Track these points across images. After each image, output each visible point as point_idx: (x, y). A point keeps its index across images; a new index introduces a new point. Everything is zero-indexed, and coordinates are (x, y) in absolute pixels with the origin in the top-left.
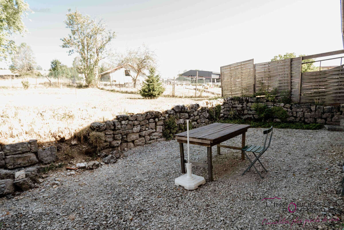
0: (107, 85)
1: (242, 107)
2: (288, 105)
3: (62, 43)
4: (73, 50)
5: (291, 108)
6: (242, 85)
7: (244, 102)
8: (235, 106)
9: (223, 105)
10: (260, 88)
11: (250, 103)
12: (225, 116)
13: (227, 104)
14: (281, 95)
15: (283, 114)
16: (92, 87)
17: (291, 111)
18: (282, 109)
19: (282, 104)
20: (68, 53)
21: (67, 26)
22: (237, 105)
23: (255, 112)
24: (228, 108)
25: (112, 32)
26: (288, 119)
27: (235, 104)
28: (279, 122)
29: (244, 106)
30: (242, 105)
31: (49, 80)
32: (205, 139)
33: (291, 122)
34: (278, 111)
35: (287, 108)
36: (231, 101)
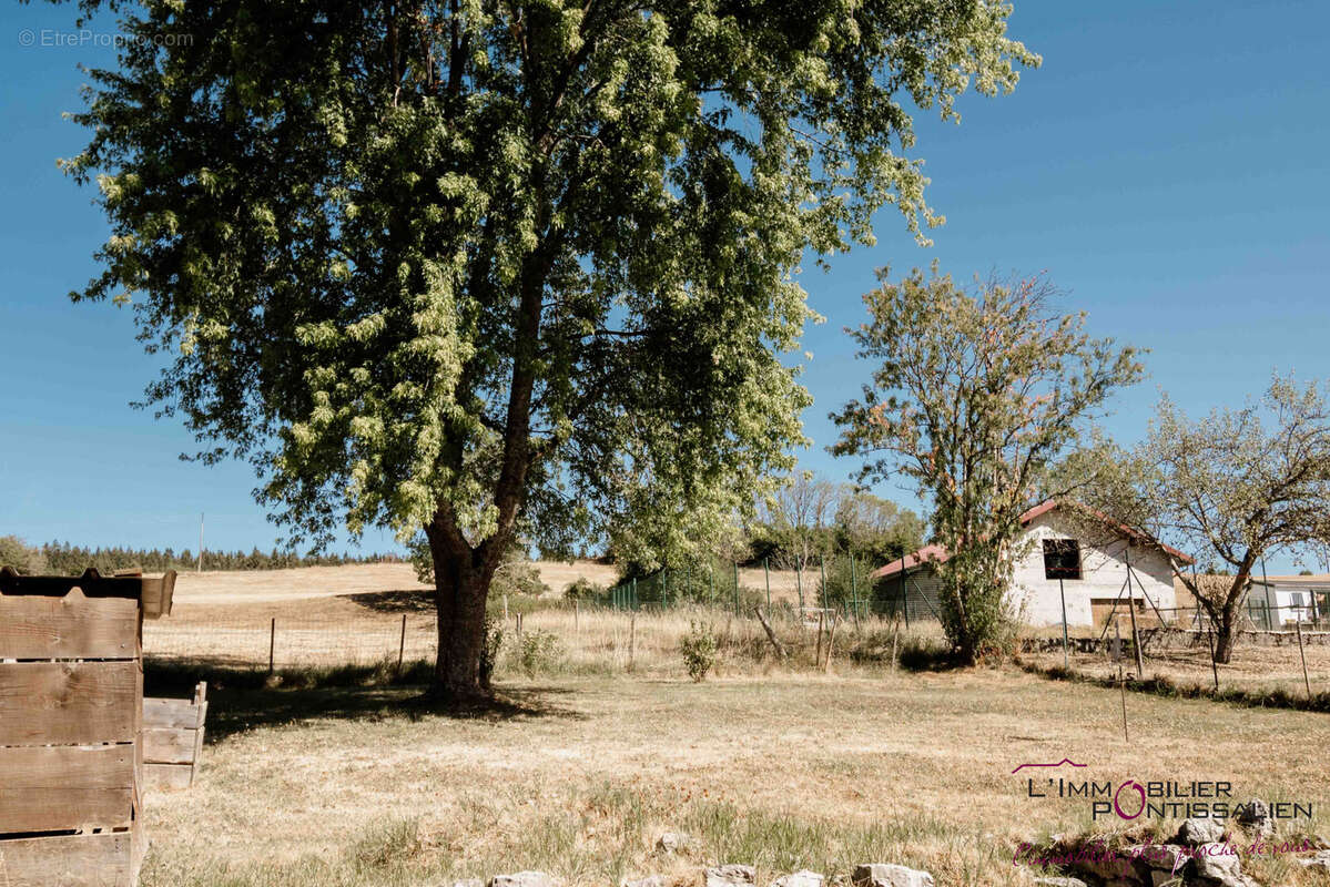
0: (1037, 645)
4: (880, 464)
16: (987, 663)
21: (859, 347)
31: (765, 626)
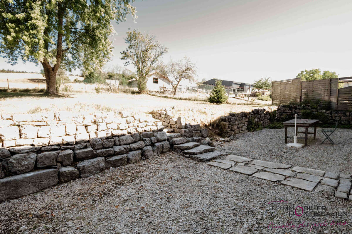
0: (151, 91)
1: (291, 113)
2: (328, 112)
3: (122, 56)
4: (129, 62)
5: (331, 114)
6: (290, 96)
7: (293, 109)
8: (285, 111)
9: (277, 110)
10: (306, 99)
11: (298, 110)
12: (278, 119)
13: (280, 110)
14: (323, 104)
15: (324, 118)
17: (331, 116)
18: (324, 114)
19: (324, 111)
20: (124, 64)
21: (125, 41)
22: (287, 111)
23: (302, 116)
24: (280, 113)
25: (164, 48)
26: (329, 122)
27: (285, 110)
28: (321, 123)
29: (293, 112)
30: (291, 111)
31: (110, 87)
32: (306, 124)
33: (330, 124)
34: (321, 115)
35: (328, 114)
36: (282, 108)
